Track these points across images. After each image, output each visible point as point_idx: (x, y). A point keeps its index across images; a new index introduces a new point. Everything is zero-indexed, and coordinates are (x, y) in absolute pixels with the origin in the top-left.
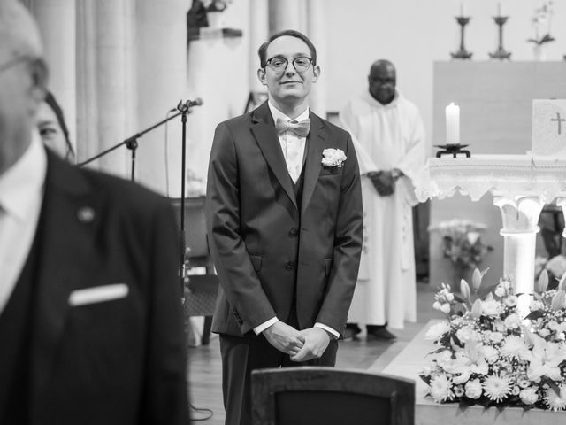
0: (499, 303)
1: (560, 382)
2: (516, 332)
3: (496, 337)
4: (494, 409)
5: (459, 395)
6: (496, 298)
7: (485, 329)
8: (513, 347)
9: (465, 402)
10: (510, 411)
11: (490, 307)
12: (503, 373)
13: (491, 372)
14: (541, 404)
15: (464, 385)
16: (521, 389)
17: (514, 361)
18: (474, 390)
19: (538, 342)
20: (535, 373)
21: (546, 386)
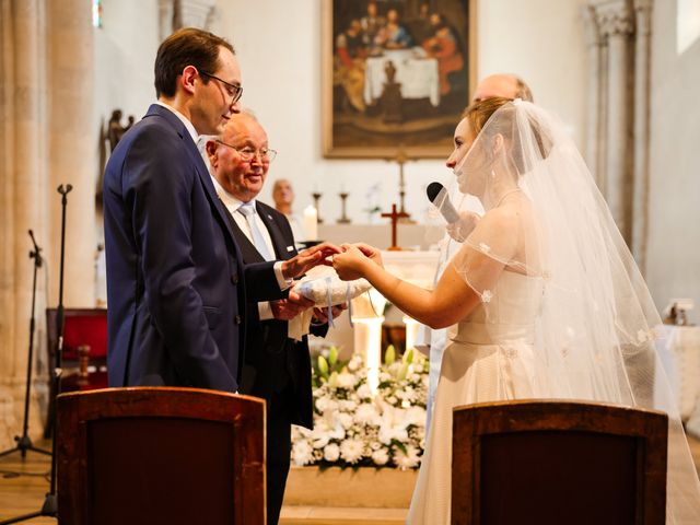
0: (352, 376)
1: (407, 443)
2: (368, 400)
3: (349, 404)
4: (349, 470)
5: (319, 458)
6: (351, 372)
7: (340, 398)
8: (366, 414)
9: (324, 464)
10: (363, 471)
11: (344, 379)
12: (357, 436)
13: (347, 437)
14: (391, 464)
15: (322, 449)
16: (373, 450)
17: (367, 426)
18: (332, 453)
19: (388, 409)
20: (386, 437)
21: (395, 447)
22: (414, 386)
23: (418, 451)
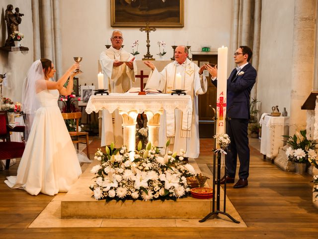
0: (122, 156)
1: (148, 189)
2: (129, 168)
3: (120, 170)
4: (121, 201)
5: (106, 196)
6: (121, 154)
7: (116, 167)
8: (128, 174)
9: (108, 199)
10: (128, 202)
11: (118, 158)
12: (124, 186)
13: (119, 186)
14: (140, 198)
15: (108, 192)
16: (132, 192)
17: (129, 180)
18: (112, 194)
19: (138, 171)
20: (138, 185)
21: (142, 191)
22: (151, 161)
23: (153, 192)
